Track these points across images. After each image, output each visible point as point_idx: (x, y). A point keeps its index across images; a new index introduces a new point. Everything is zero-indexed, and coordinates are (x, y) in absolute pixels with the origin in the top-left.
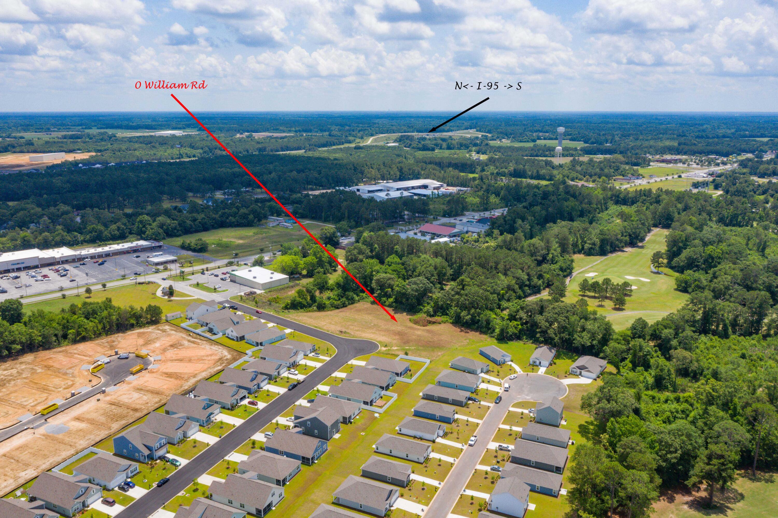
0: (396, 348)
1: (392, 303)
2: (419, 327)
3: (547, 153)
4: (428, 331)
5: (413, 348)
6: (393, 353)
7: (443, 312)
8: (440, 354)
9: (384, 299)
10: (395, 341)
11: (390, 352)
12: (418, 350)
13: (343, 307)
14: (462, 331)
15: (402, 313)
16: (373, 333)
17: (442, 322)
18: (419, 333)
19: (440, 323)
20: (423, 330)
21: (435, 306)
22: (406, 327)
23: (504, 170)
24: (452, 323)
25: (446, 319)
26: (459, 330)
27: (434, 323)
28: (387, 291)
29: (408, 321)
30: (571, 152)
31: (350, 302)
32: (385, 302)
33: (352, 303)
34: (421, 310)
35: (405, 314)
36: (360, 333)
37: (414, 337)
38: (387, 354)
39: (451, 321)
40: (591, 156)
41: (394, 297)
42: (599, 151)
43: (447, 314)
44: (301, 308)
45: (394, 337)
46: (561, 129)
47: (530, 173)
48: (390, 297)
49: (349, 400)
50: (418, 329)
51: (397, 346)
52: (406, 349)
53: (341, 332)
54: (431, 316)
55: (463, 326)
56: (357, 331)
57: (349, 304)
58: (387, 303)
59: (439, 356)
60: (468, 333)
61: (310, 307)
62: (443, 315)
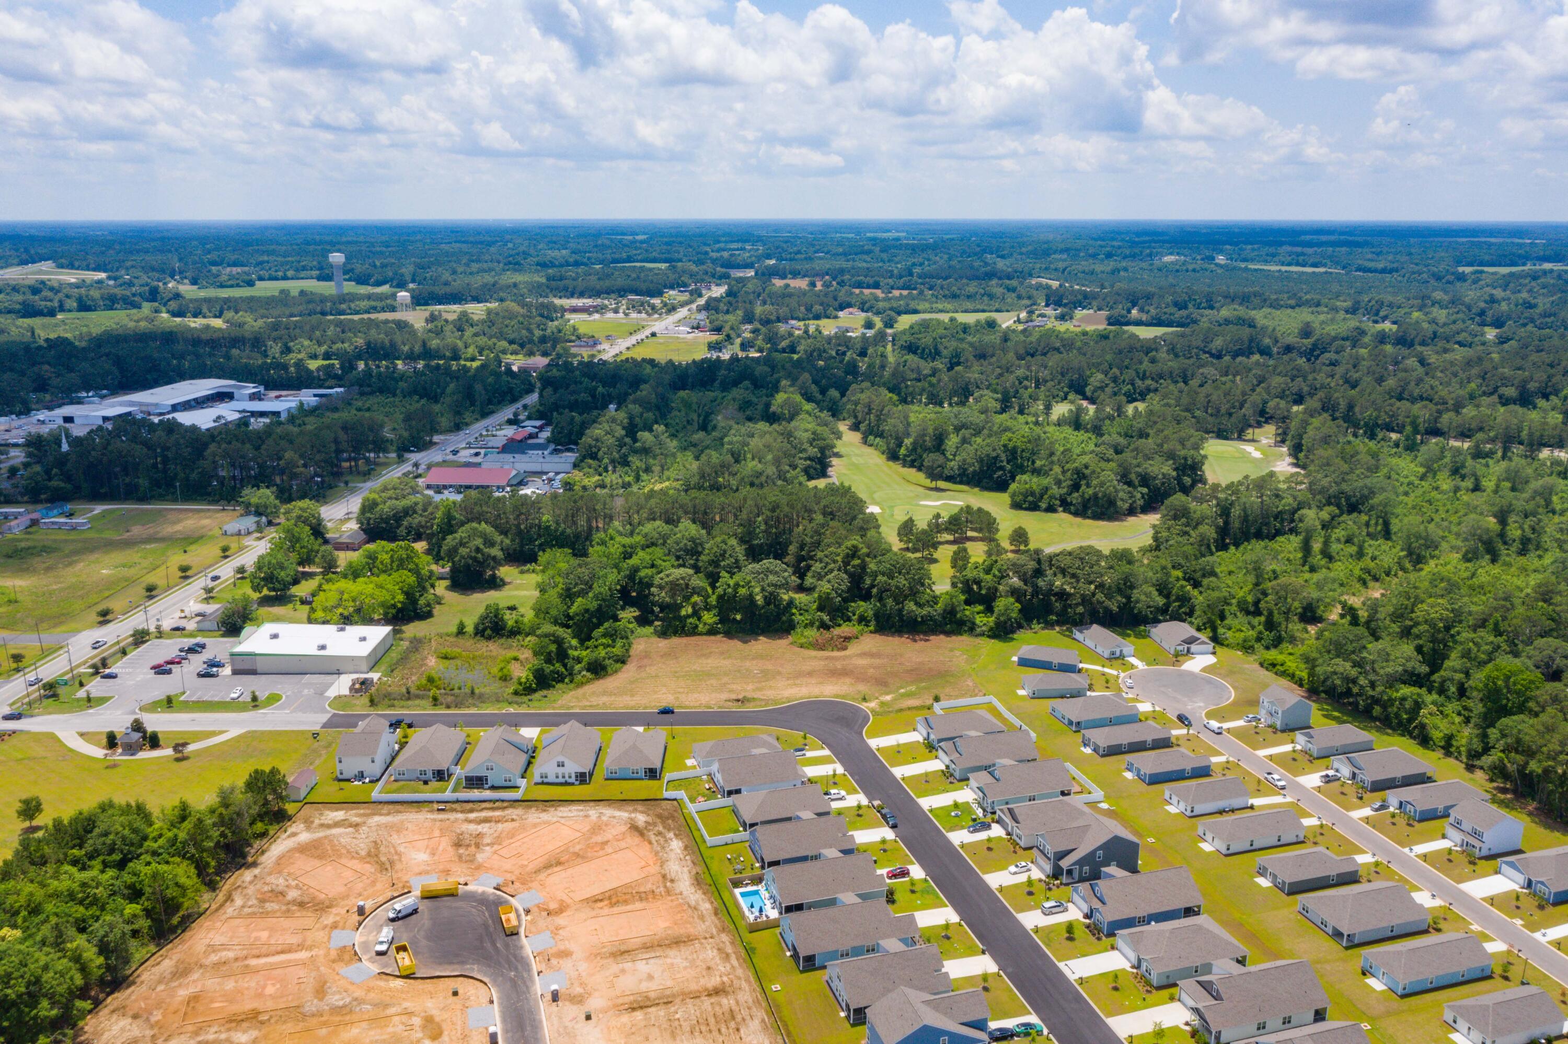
3: (343, 306)
23: (339, 345)
30: (388, 301)
40: (431, 308)
42: (433, 299)
46: (337, 258)
47: (406, 348)
49: (1032, 799)
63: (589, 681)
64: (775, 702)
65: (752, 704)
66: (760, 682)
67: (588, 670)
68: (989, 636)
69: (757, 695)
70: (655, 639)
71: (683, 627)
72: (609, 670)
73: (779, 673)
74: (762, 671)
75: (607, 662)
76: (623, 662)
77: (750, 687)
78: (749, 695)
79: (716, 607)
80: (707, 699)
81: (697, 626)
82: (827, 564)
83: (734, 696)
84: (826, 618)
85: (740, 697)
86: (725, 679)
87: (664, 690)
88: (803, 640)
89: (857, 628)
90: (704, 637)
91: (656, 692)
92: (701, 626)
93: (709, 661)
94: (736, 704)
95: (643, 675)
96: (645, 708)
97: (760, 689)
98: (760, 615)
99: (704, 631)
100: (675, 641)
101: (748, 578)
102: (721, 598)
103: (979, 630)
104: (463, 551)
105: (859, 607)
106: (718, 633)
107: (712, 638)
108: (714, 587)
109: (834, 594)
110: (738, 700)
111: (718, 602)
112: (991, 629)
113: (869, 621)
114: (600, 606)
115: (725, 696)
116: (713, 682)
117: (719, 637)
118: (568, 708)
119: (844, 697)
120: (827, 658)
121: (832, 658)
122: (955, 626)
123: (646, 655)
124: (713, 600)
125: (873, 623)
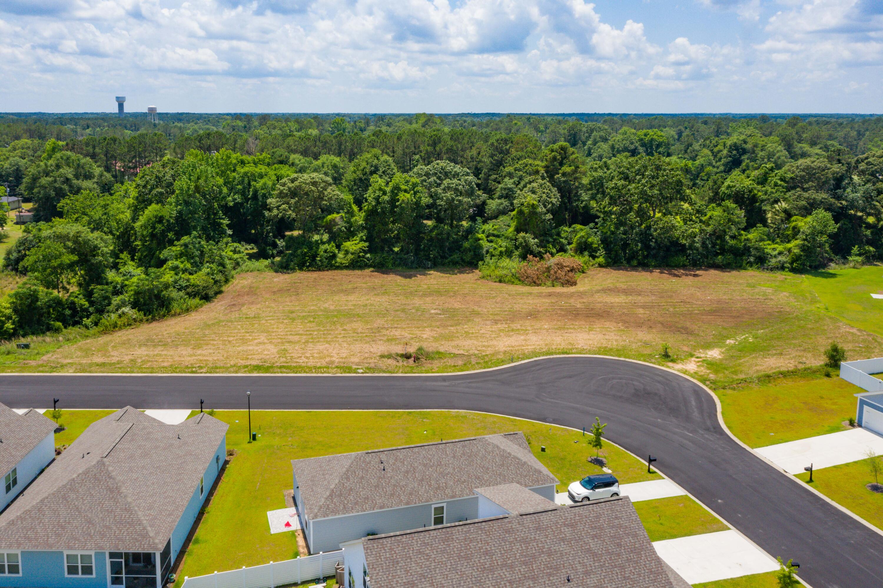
63: (131, 323)
64: (485, 360)
65: (436, 364)
66: (445, 326)
67: (135, 305)
68: (794, 270)
69: (444, 347)
70: (270, 274)
71: (314, 257)
72: (175, 307)
73: (478, 314)
74: (444, 311)
75: (174, 294)
76: (207, 298)
77: (427, 334)
78: (430, 346)
79: (364, 228)
80: (344, 353)
81: (334, 256)
82: (521, 178)
83: (400, 349)
84: (533, 241)
85: (412, 350)
86: (380, 322)
87: (263, 338)
88: (499, 272)
89: (580, 260)
90: (345, 272)
91: (244, 341)
92: (341, 255)
93: (351, 298)
94: (402, 363)
95: (234, 315)
96: (215, 369)
97: (450, 338)
98: (431, 240)
99: (345, 262)
100: (299, 276)
101: (415, 180)
102: (372, 214)
103: (773, 262)
104: (44, 181)
105: (575, 232)
106: (367, 266)
107: (358, 272)
108: (359, 202)
109: (541, 209)
110: (407, 357)
111: (366, 220)
112: (796, 259)
113: (596, 250)
114: (180, 212)
115: (381, 348)
116: (358, 325)
117: (368, 271)
118: (54, 368)
119: (618, 352)
120: (550, 295)
121: (559, 295)
122: (730, 257)
123: (251, 291)
124: (359, 218)
125: (602, 252)
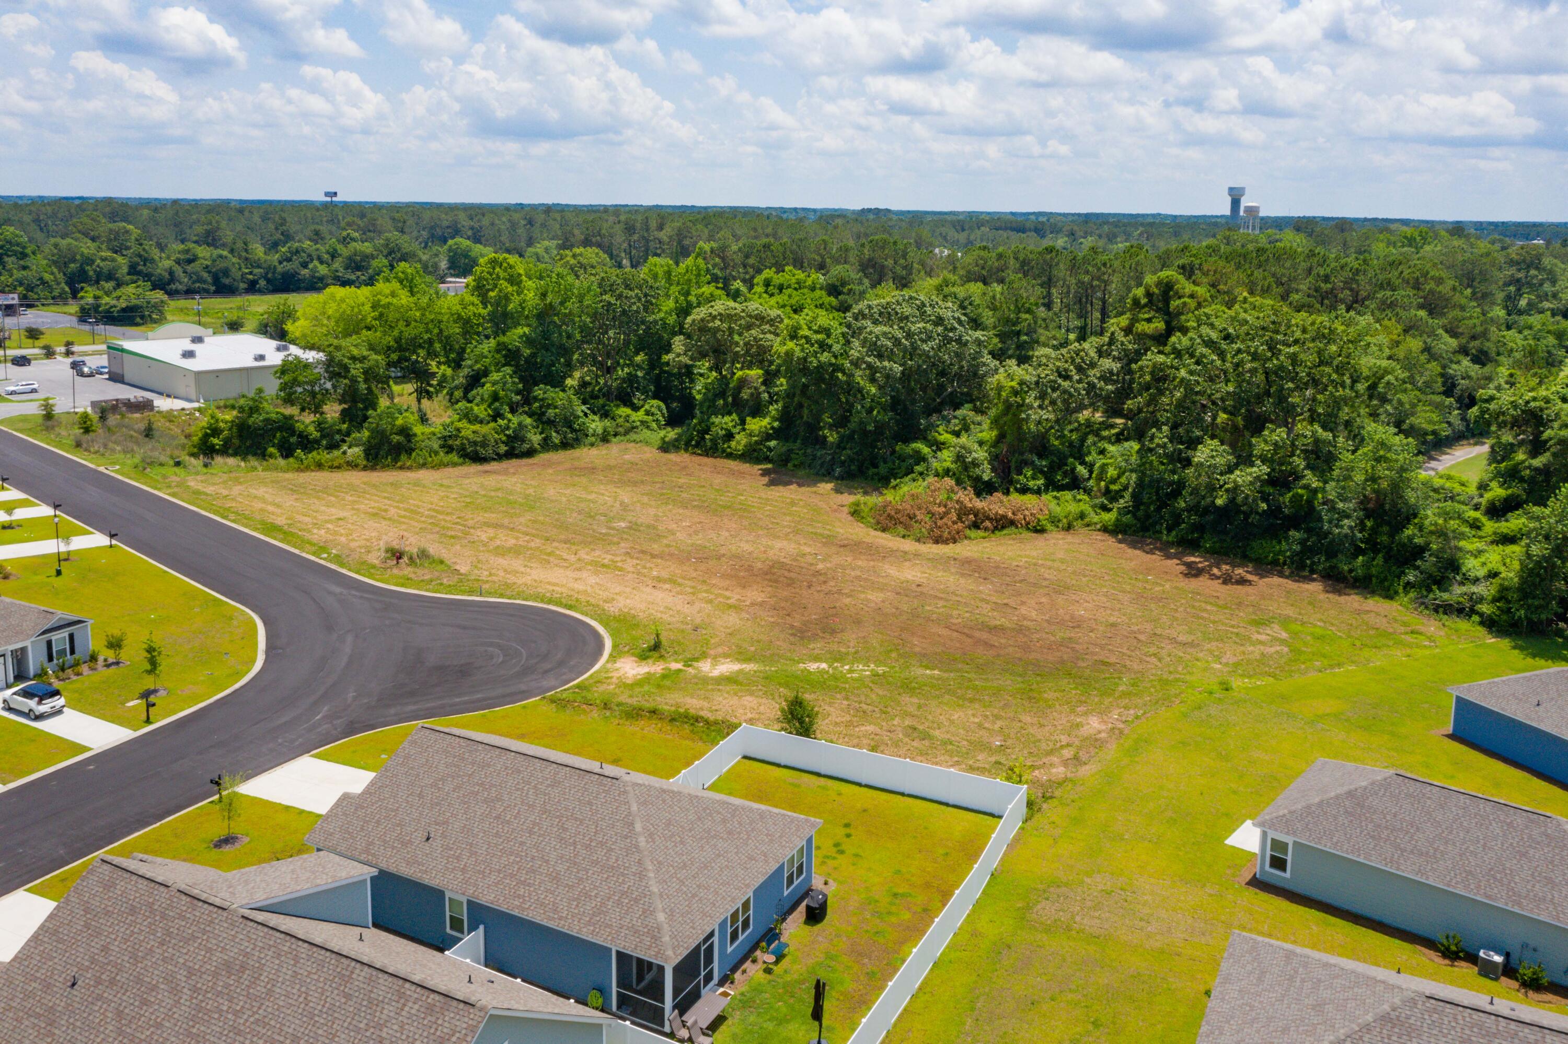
0: (726, 667)
1: (768, 437)
2: (909, 545)
4: (971, 567)
5: (863, 670)
6: (693, 704)
7: (1053, 468)
8: (1094, 724)
9: (728, 421)
10: (733, 620)
11: (668, 701)
12: (908, 687)
13: (511, 454)
14: (1193, 572)
15: (814, 483)
16: (599, 567)
17: (1054, 521)
18: (911, 573)
19: (1039, 530)
20: (935, 561)
21: (1001, 437)
22: (829, 540)
24: (1113, 530)
25: (1073, 508)
26: (1173, 565)
27: (1002, 524)
28: (743, 382)
29: (844, 514)
31: (556, 438)
32: (729, 436)
33: (565, 445)
34: (920, 458)
35: (826, 487)
36: (516, 564)
37: (875, 597)
38: (634, 714)
39: (1109, 517)
41: (774, 409)
43: (1075, 484)
44: (287, 452)
45: (734, 596)
48: (757, 410)
50: (905, 556)
51: (741, 655)
52: (807, 679)
53: (397, 555)
54: (983, 489)
55: (1189, 544)
56: (501, 551)
57: (547, 445)
58: (740, 442)
59: (1096, 742)
60: (1242, 582)
61: (333, 446)
62: (1052, 485)
